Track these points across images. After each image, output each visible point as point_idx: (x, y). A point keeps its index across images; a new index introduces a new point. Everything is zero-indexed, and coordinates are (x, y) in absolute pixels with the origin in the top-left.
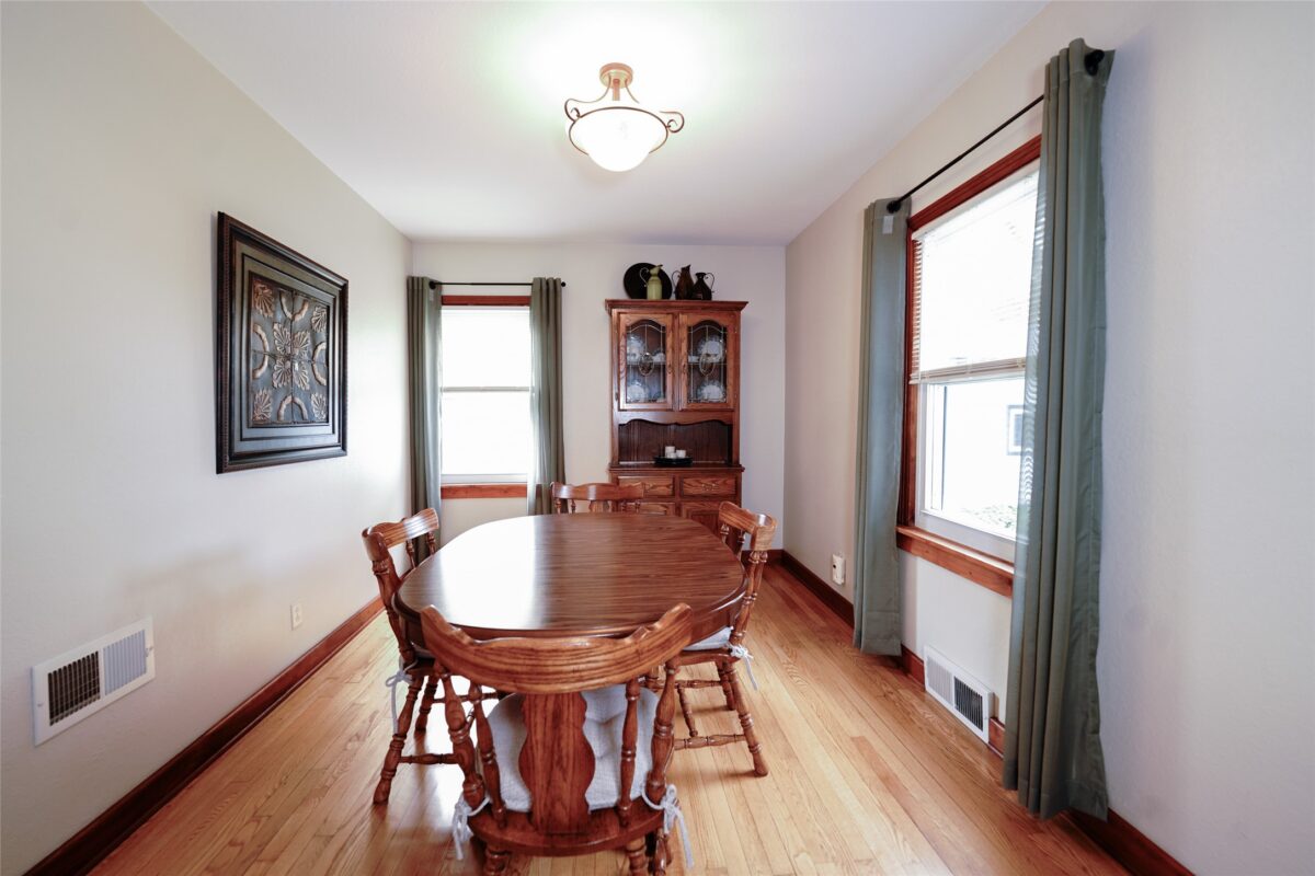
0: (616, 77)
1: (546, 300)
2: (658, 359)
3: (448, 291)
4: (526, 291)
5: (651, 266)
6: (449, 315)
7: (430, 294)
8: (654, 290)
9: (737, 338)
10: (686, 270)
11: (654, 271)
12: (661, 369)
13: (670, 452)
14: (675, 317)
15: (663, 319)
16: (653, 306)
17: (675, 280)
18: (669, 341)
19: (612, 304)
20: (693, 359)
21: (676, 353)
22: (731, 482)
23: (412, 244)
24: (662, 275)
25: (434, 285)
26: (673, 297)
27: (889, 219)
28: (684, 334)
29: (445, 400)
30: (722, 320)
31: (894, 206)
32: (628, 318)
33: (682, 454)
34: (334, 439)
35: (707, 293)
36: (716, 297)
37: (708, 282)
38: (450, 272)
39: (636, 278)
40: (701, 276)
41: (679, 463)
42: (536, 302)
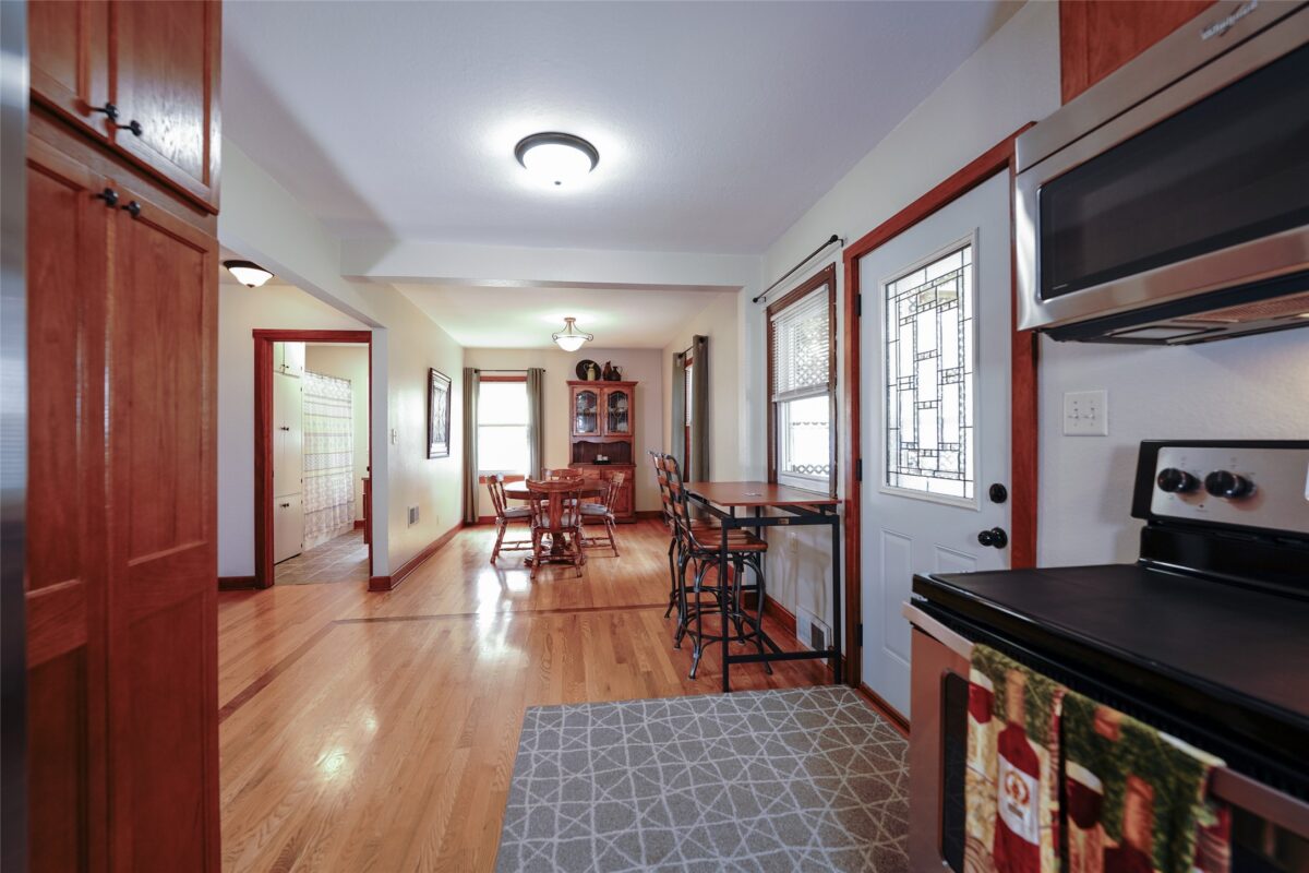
0: (570, 321)
1: (536, 380)
2: (592, 410)
3: (483, 374)
4: (525, 374)
5: (590, 362)
6: (484, 386)
7: (475, 376)
8: (591, 375)
9: (633, 400)
10: (608, 364)
11: (592, 365)
12: (594, 415)
13: (600, 458)
14: (601, 389)
15: (595, 390)
16: (590, 384)
17: (603, 369)
18: (599, 401)
19: (570, 383)
20: (611, 410)
21: (602, 408)
22: (630, 472)
23: (466, 351)
24: (596, 367)
25: (476, 371)
26: (602, 379)
27: (679, 361)
28: (606, 397)
29: (480, 430)
30: (625, 391)
31: (681, 356)
32: (579, 389)
33: (606, 458)
34: (446, 449)
35: (618, 377)
36: (623, 379)
37: (619, 370)
38: (485, 365)
39: (582, 369)
40: (615, 368)
41: (603, 462)
42: (530, 378)
